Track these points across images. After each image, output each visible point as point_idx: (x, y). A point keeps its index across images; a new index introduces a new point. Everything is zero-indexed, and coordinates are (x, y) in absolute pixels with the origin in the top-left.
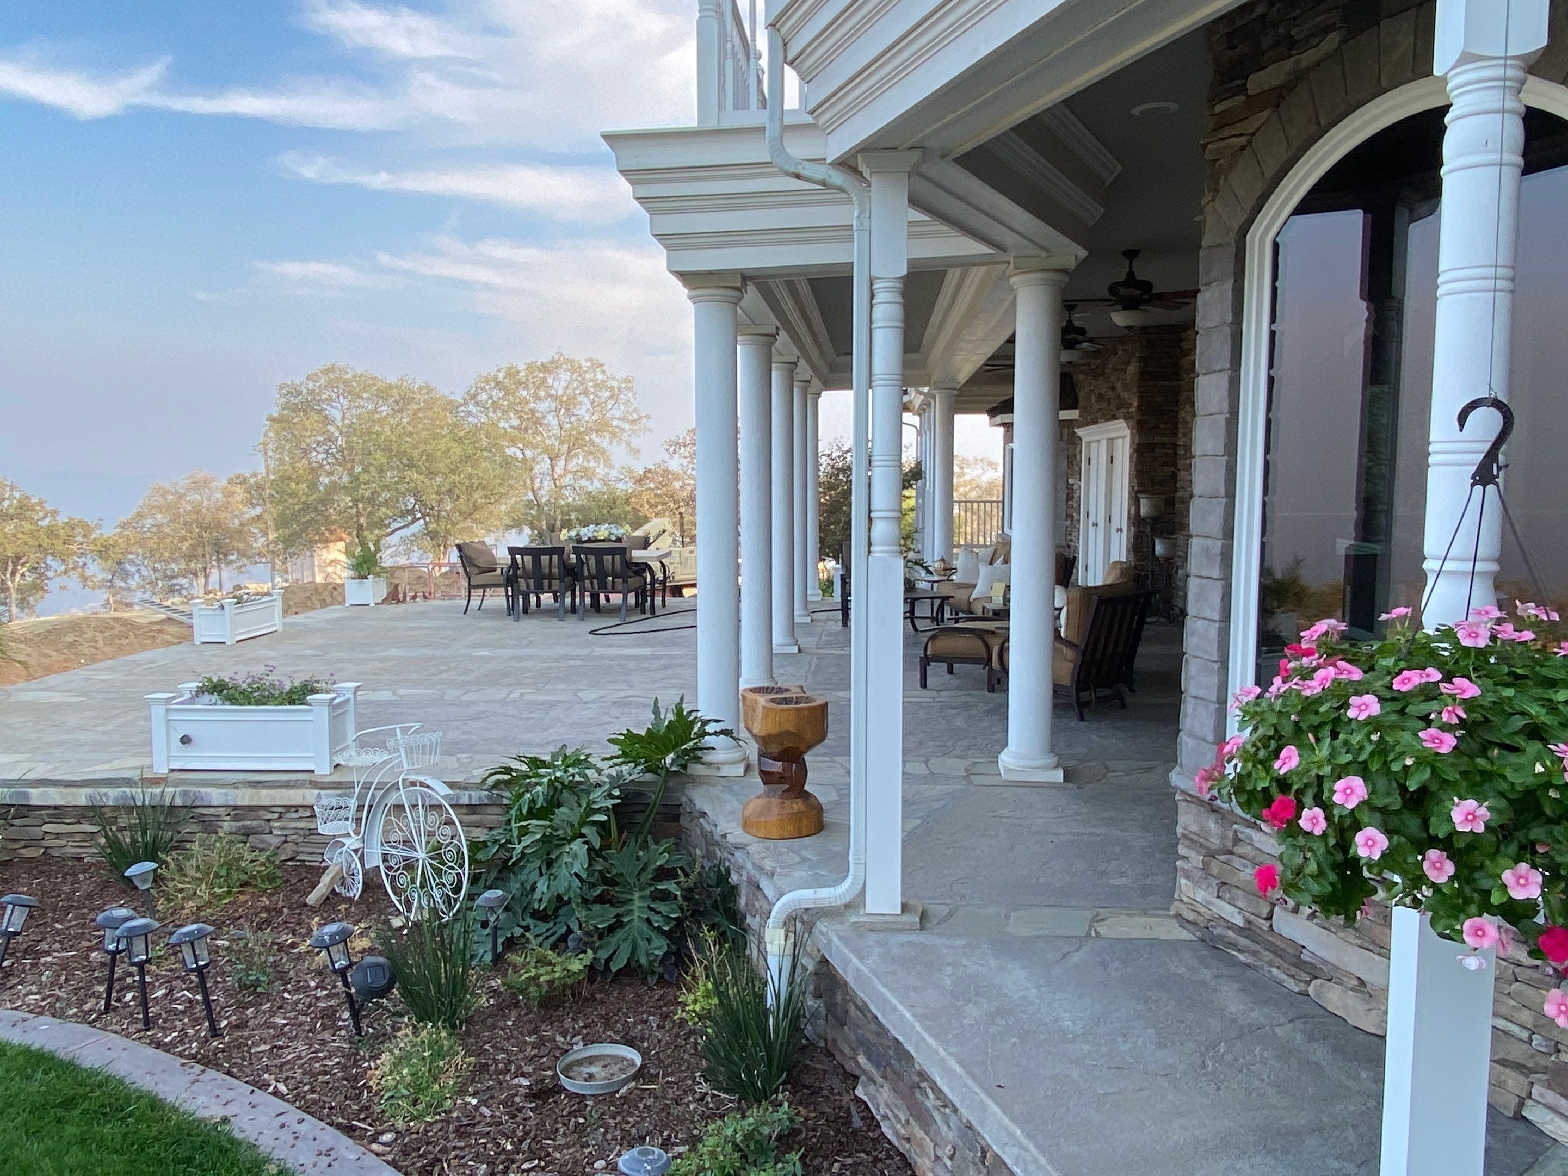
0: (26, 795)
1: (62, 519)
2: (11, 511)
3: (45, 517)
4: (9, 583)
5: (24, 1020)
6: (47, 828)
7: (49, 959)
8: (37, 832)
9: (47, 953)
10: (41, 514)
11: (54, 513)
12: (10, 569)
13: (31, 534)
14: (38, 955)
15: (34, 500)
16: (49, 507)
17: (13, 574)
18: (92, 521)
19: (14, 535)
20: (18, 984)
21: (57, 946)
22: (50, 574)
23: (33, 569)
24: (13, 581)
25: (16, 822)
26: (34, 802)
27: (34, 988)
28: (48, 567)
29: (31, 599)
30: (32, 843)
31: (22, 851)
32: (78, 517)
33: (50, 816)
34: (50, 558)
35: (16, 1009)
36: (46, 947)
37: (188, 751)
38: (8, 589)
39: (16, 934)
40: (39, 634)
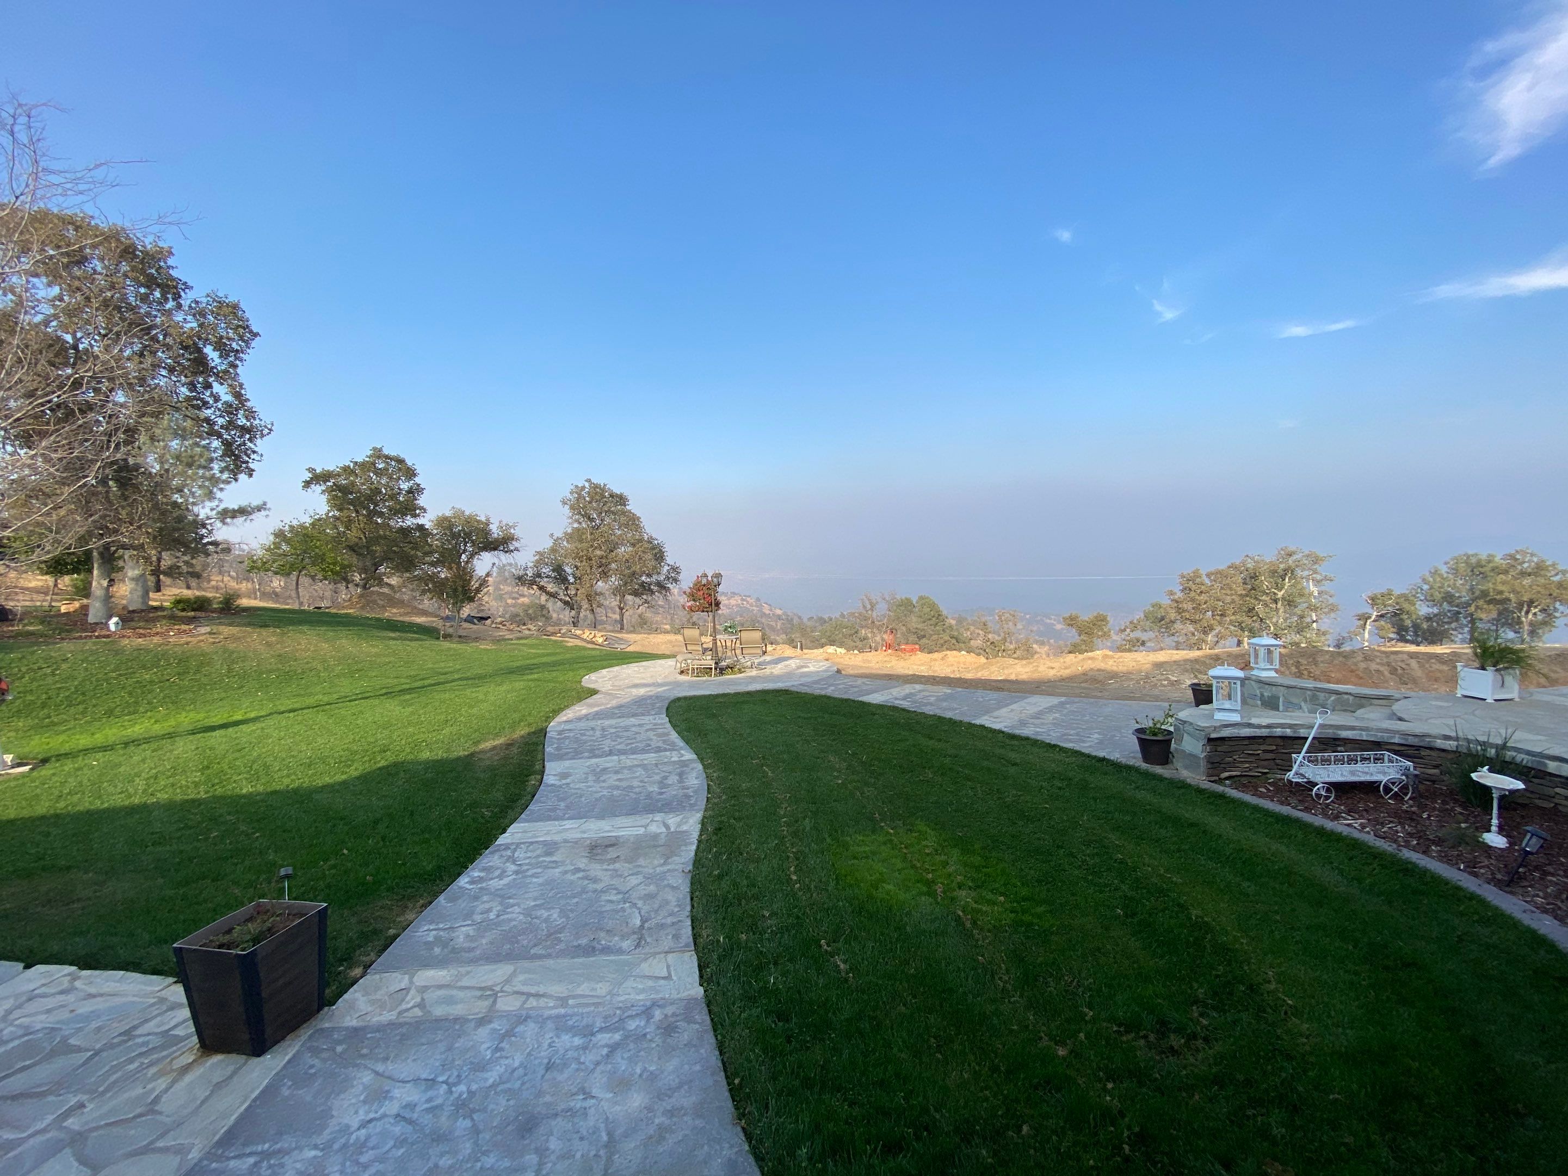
0: (1545, 765)
2: (1529, 570)
3: (1557, 574)
4: (1524, 619)
5: (1533, 912)
6: (1558, 790)
7: (1554, 879)
8: (1551, 792)
9: (1553, 875)
10: (1553, 573)
12: (1525, 609)
13: (1545, 586)
14: (1546, 873)
15: (1548, 563)
16: (1560, 567)
17: (1527, 612)
19: (1530, 586)
20: (1530, 886)
21: (1561, 873)
22: (1557, 614)
23: (1543, 610)
24: (1526, 618)
25: (1533, 780)
26: (1550, 770)
27: (1541, 894)
28: (1556, 610)
29: (1540, 631)
30: (1545, 797)
31: (1537, 801)
33: (1561, 783)
34: (1558, 603)
35: (1526, 902)
36: (1552, 870)
38: (1522, 623)
39: (1529, 853)
40: (1550, 656)
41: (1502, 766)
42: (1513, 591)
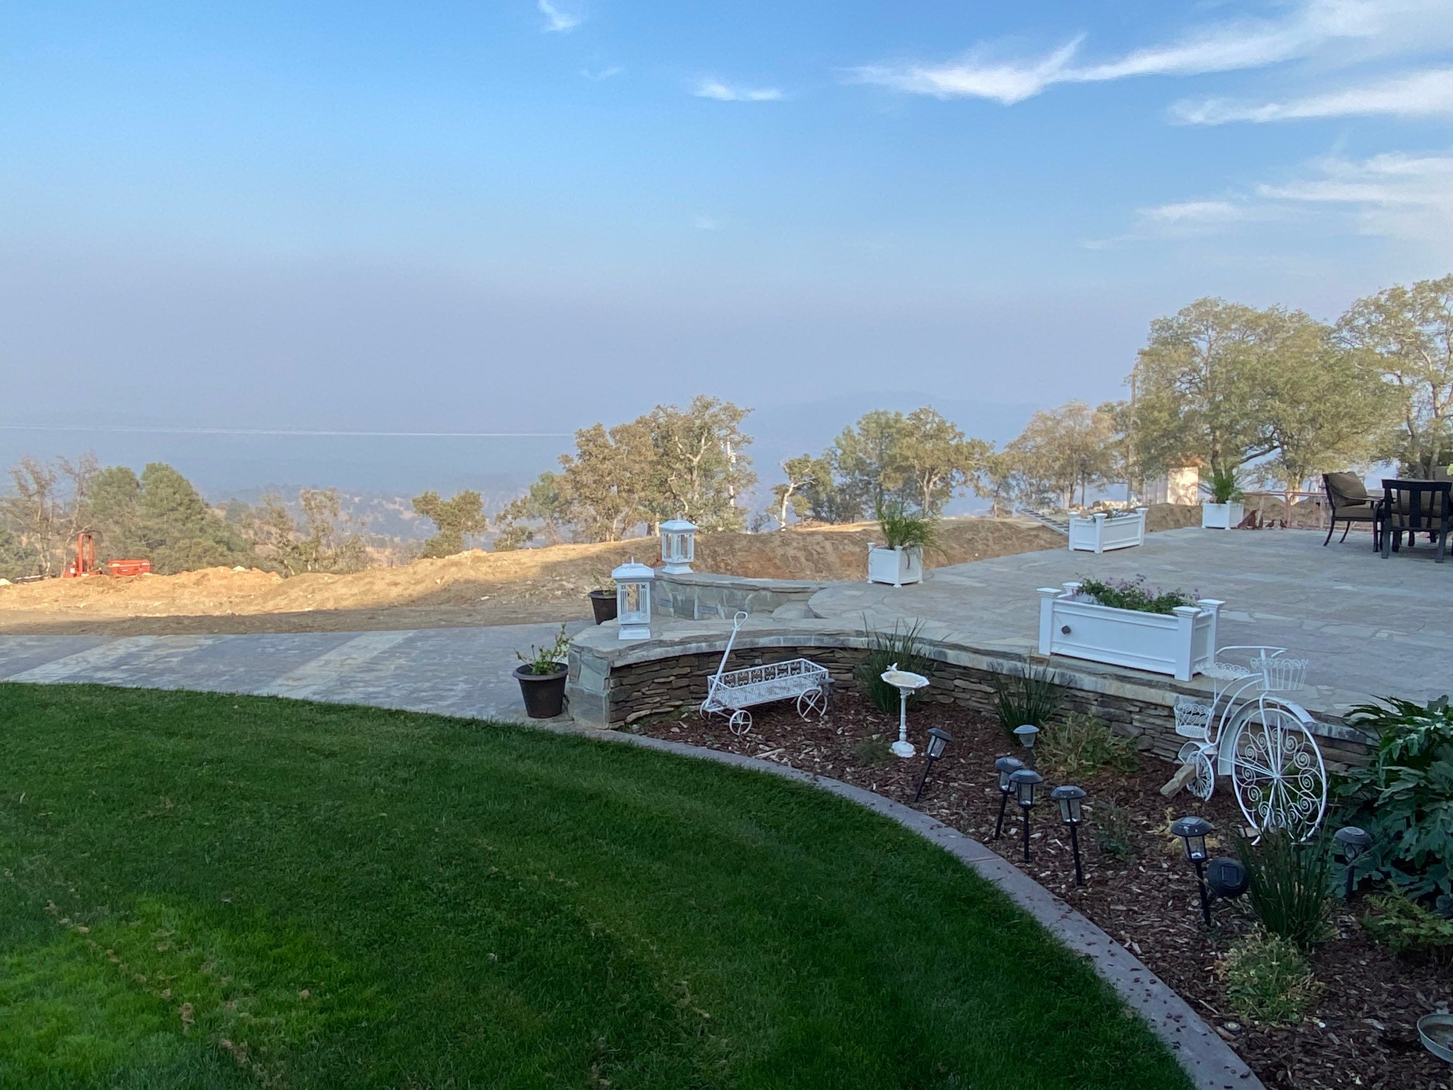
0: (945, 655)
1: (966, 440)
2: (932, 432)
3: (955, 437)
4: (925, 489)
5: (939, 827)
6: (957, 682)
7: (956, 785)
8: (949, 684)
9: (955, 780)
10: (952, 436)
11: (961, 435)
12: (927, 478)
13: (944, 451)
14: (948, 780)
15: (948, 425)
16: (958, 430)
17: (928, 482)
18: (987, 441)
19: (932, 451)
20: (934, 797)
21: (961, 776)
22: (954, 483)
23: (942, 479)
24: (928, 487)
25: (936, 673)
26: (951, 660)
27: (945, 804)
28: (953, 478)
29: (939, 502)
30: (946, 692)
31: (939, 697)
32: (977, 438)
33: (962, 674)
34: (954, 470)
35: (933, 816)
36: (954, 775)
37: (1069, 640)
38: (924, 493)
39: (936, 759)
40: (948, 530)
41: (910, 662)
42: (917, 457)
